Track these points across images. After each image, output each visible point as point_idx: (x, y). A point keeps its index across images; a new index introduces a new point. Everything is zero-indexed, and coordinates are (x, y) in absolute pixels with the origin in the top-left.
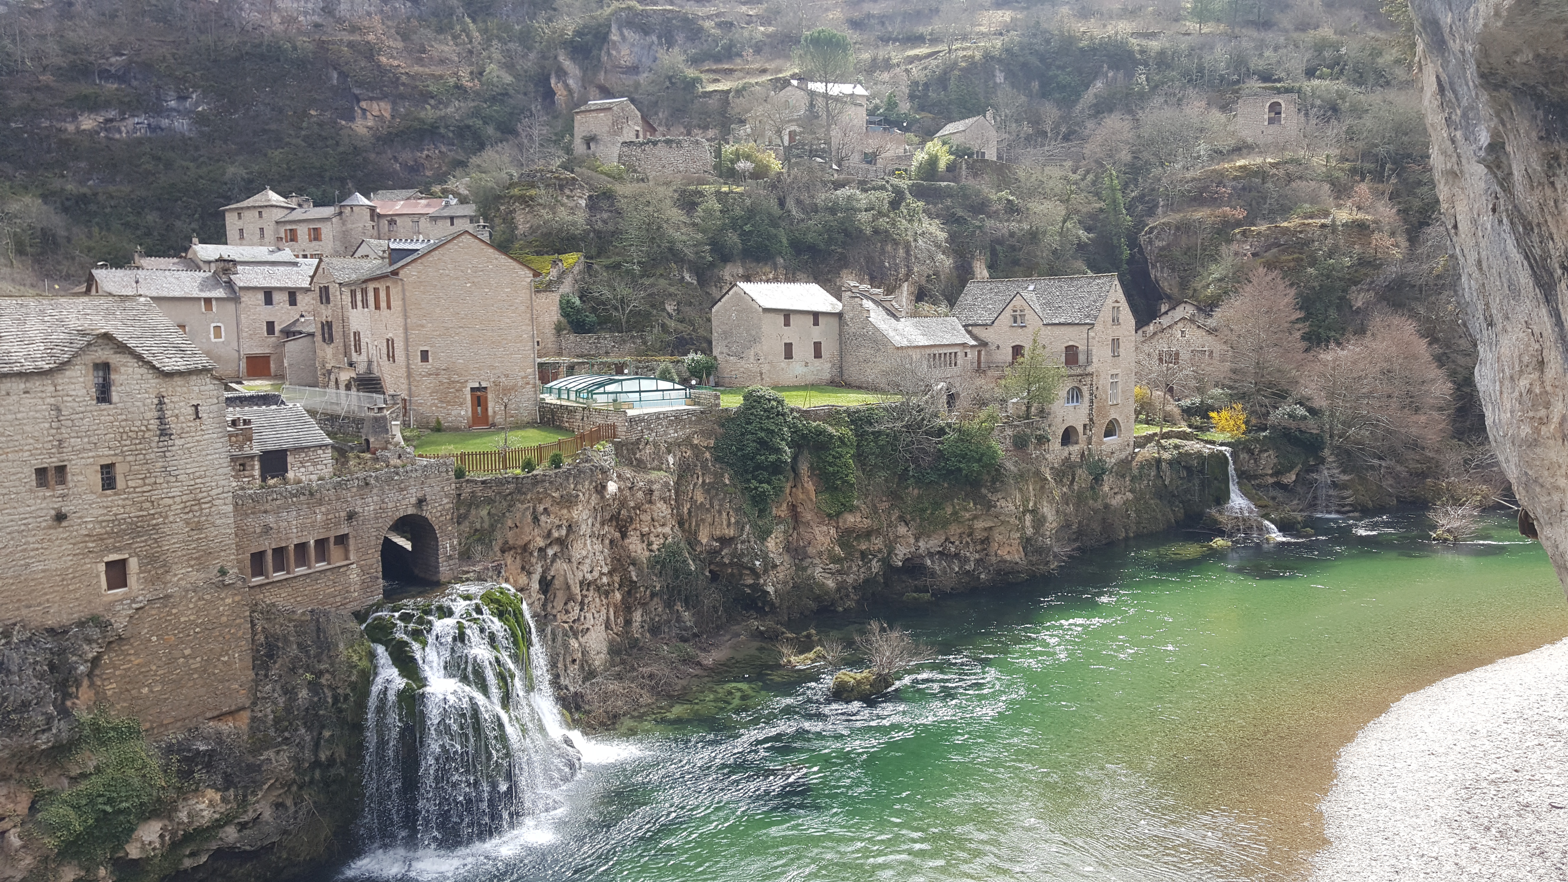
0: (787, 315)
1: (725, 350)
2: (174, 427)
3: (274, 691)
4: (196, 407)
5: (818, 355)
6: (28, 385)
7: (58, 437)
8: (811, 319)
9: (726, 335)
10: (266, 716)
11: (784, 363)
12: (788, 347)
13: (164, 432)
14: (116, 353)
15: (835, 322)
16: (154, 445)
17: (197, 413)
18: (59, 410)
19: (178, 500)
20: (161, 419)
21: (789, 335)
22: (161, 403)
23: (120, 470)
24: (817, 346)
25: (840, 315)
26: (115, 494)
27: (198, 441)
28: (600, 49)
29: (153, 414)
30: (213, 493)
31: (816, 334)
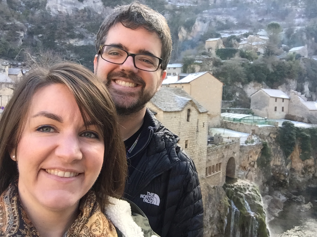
0: (276, 99)
1: (255, 107)
2: (199, 129)
3: (210, 212)
4: (204, 123)
5: (283, 111)
6: (176, 115)
7: (179, 132)
8: (282, 100)
9: (256, 103)
10: (208, 220)
11: (274, 112)
12: (276, 108)
13: (197, 131)
14: (192, 106)
15: (288, 101)
16: (195, 134)
17: (204, 125)
18: (180, 123)
19: (198, 152)
20: (197, 126)
21: (276, 104)
22: (198, 122)
23: (189, 142)
24: (283, 108)
25: (289, 99)
26: (187, 149)
27: (203, 134)
28: (192, 27)
29: (196, 125)
30: (204, 150)
31: (283, 104)
